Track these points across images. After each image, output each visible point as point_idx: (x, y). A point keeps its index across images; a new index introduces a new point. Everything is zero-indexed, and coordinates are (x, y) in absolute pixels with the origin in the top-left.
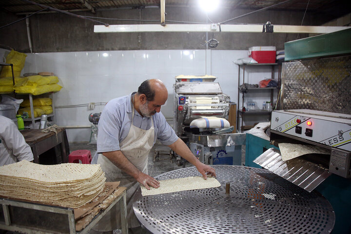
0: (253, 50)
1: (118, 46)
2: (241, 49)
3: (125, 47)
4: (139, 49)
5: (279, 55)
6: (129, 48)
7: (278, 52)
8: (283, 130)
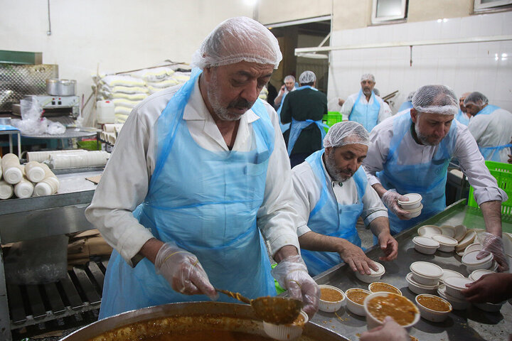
8: (43, 104)
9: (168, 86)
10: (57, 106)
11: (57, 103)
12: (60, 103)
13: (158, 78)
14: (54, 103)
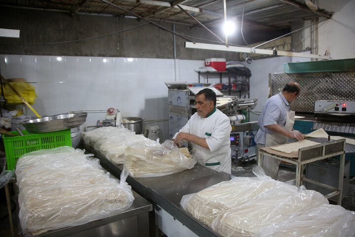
0: (212, 61)
1: (98, 53)
2: (199, 59)
3: (104, 53)
4: (118, 56)
5: (228, 64)
6: (108, 55)
7: (227, 63)
8: (325, 110)
10: (340, 112)
12: (344, 109)
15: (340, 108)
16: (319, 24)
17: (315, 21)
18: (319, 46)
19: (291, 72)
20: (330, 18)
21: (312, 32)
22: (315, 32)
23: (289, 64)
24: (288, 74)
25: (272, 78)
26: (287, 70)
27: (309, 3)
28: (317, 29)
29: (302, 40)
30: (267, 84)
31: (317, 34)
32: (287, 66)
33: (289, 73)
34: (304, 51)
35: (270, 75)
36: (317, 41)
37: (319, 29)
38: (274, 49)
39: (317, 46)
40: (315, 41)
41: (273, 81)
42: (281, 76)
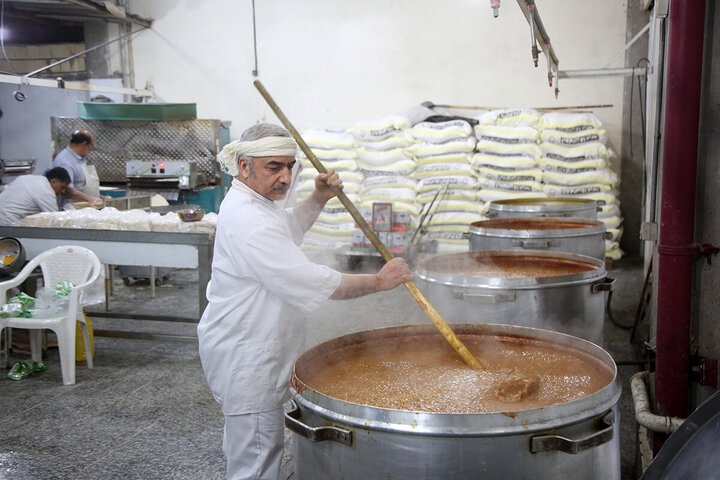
8: (140, 172)
9: (395, 148)
10: (158, 174)
11: (158, 171)
12: (162, 171)
13: (375, 134)
14: (154, 171)
15: (158, 169)
16: (133, 36)
17: (125, 27)
18: (136, 71)
19: (90, 118)
20: (148, 27)
21: (121, 47)
22: (126, 46)
23: (85, 104)
24: (84, 120)
25: (57, 125)
26: (84, 114)
27: (110, 6)
28: (130, 41)
29: (106, 56)
30: (48, 134)
31: (130, 50)
32: (83, 106)
33: (86, 118)
34: (111, 77)
35: (53, 119)
36: (131, 64)
37: (133, 42)
38: (60, 79)
39: (132, 72)
40: (127, 61)
41: (59, 130)
42: (73, 123)
